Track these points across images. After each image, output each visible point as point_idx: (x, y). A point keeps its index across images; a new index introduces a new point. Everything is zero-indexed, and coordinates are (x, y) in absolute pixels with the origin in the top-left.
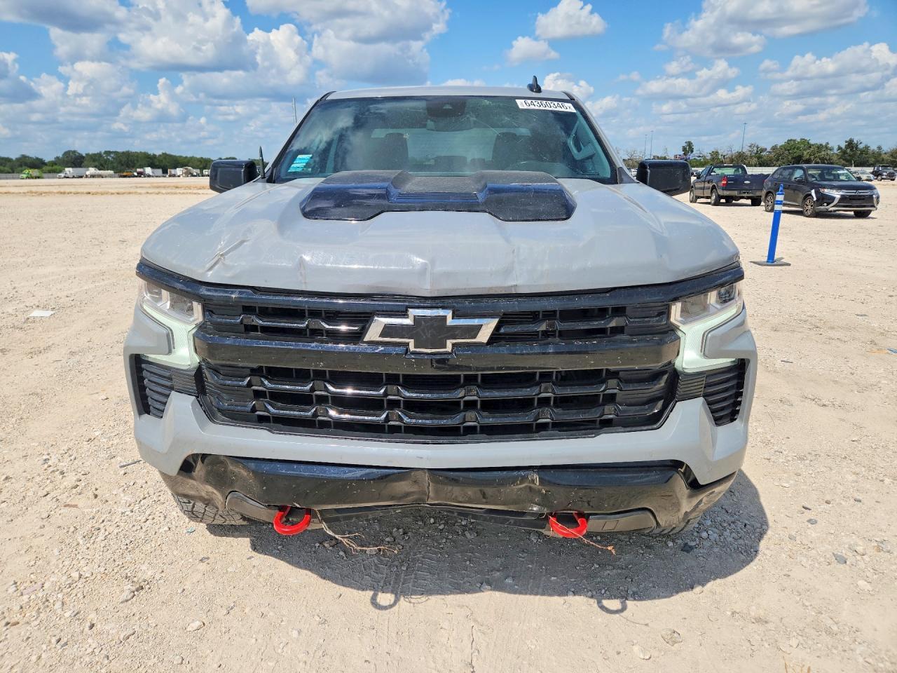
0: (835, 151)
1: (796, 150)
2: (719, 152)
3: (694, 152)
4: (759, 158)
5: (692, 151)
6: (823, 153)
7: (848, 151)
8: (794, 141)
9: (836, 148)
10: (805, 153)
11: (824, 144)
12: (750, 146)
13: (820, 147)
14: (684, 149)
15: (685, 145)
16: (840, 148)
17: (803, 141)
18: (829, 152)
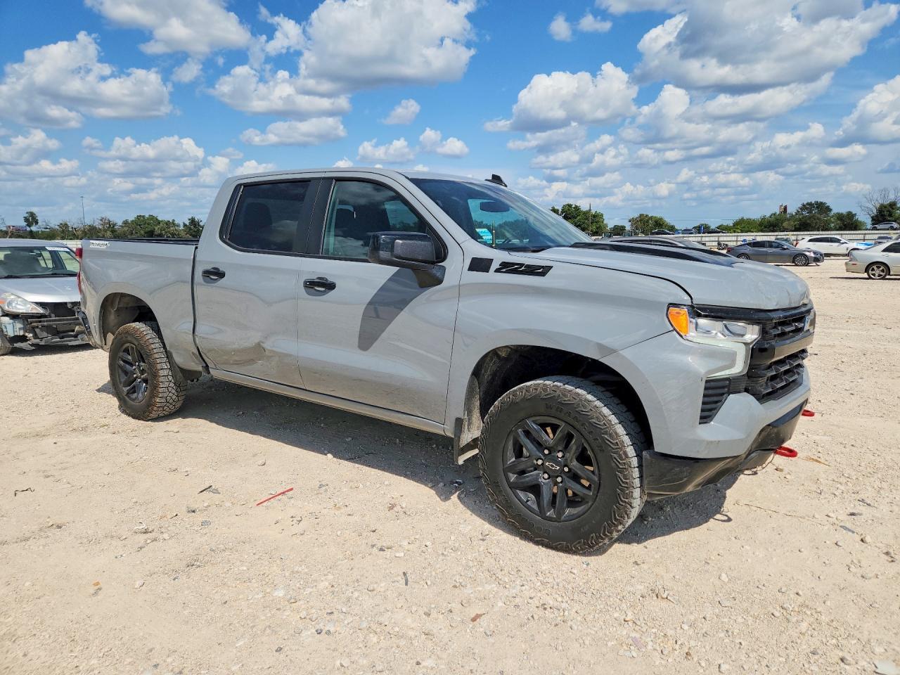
0: (182, 228)
1: (146, 225)
2: (68, 223)
3: (40, 224)
4: (113, 231)
5: (37, 223)
6: (172, 229)
7: (192, 227)
8: (144, 216)
9: (182, 225)
10: (156, 228)
11: (171, 221)
12: (101, 220)
13: (168, 223)
14: (26, 220)
15: (26, 215)
16: (185, 225)
17: (152, 217)
18: (176, 228)
